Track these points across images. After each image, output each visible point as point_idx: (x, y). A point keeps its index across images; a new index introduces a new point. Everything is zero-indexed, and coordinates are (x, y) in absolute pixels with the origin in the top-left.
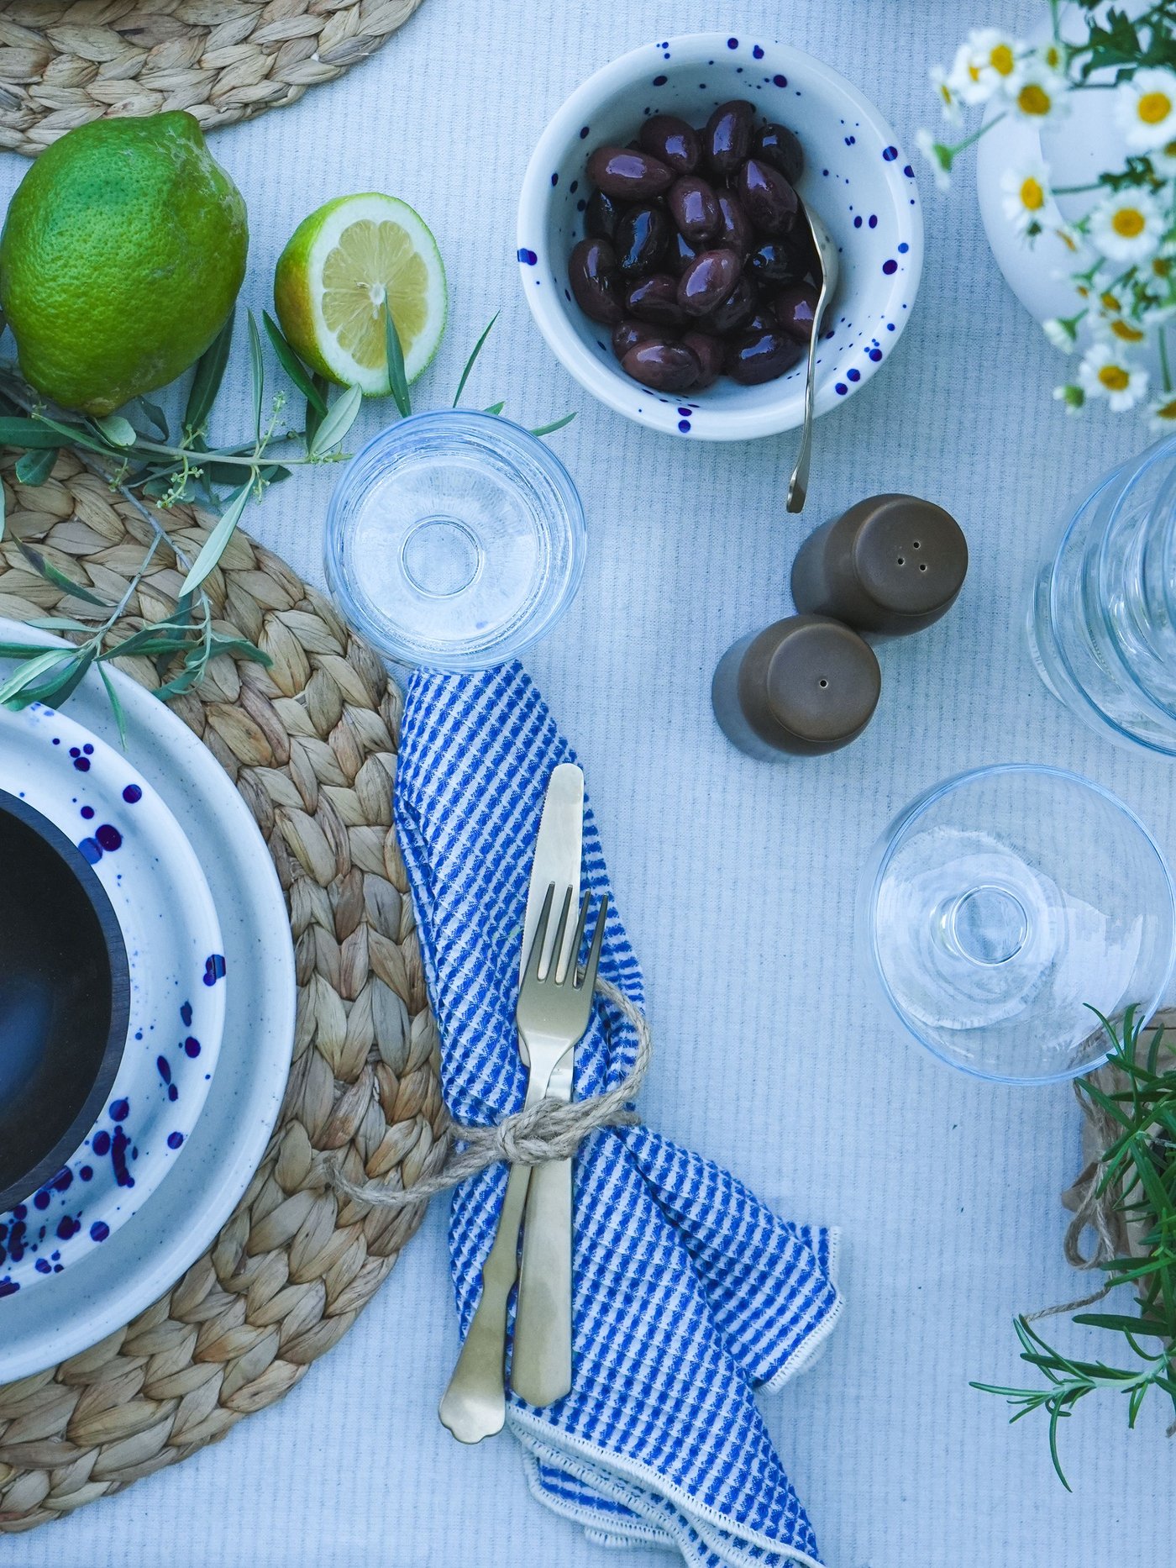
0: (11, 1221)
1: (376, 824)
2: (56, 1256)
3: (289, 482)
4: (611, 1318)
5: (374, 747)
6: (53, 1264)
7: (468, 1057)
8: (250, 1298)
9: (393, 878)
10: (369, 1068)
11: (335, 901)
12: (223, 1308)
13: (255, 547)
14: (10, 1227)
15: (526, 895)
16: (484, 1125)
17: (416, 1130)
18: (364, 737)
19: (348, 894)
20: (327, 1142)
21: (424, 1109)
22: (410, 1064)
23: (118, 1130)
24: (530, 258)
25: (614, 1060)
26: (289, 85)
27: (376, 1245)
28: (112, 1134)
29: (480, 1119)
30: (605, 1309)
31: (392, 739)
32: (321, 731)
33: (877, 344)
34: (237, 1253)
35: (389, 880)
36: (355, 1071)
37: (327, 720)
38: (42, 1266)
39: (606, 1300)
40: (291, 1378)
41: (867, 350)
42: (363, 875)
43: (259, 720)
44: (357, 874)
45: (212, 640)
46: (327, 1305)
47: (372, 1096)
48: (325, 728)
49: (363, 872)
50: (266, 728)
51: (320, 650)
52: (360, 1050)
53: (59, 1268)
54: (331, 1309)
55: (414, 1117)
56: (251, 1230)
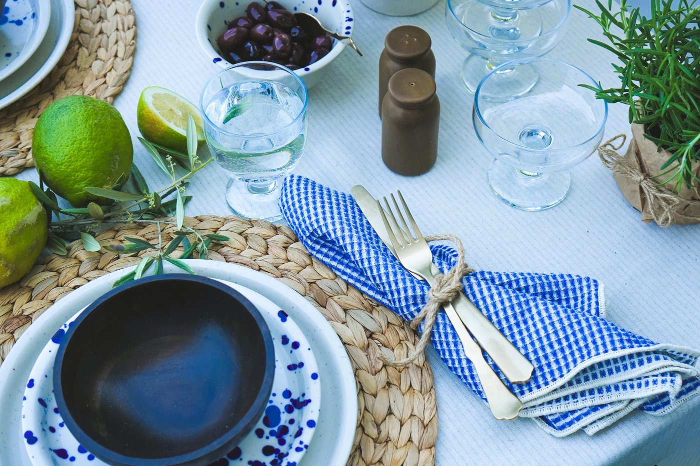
0: (276, 456)
1: (307, 266)
2: (301, 443)
3: (193, 199)
4: (525, 334)
5: (286, 245)
6: (302, 446)
7: (398, 283)
8: (392, 439)
9: (327, 277)
10: (370, 340)
11: (312, 295)
12: (384, 449)
13: (196, 218)
14: (277, 458)
15: (374, 232)
16: (423, 307)
17: (404, 345)
18: (281, 244)
19: (315, 291)
20: (375, 371)
21: (401, 339)
22: (383, 326)
23: (292, 400)
24: (218, 60)
25: (451, 259)
26: (106, 98)
27: (423, 389)
28: (291, 403)
29: (420, 306)
30: (520, 333)
31: (291, 239)
32: (264, 253)
33: (348, 17)
34: (373, 425)
35: (325, 279)
36: (365, 343)
37: (263, 247)
38: (298, 450)
39: (518, 329)
40: (431, 454)
41: (346, 21)
42: (316, 284)
43: (239, 261)
44: (314, 285)
45: (201, 236)
46: (423, 423)
47: (379, 346)
48: (264, 250)
49: (314, 283)
50: (243, 262)
51: (244, 230)
52: (361, 334)
53: (306, 447)
54: (426, 422)
55: (400, 343)
56: (372, 415)
